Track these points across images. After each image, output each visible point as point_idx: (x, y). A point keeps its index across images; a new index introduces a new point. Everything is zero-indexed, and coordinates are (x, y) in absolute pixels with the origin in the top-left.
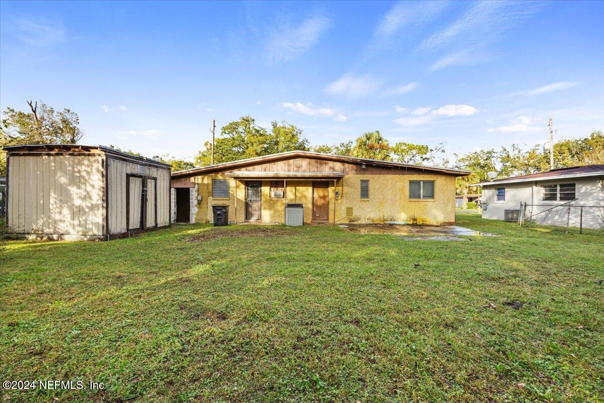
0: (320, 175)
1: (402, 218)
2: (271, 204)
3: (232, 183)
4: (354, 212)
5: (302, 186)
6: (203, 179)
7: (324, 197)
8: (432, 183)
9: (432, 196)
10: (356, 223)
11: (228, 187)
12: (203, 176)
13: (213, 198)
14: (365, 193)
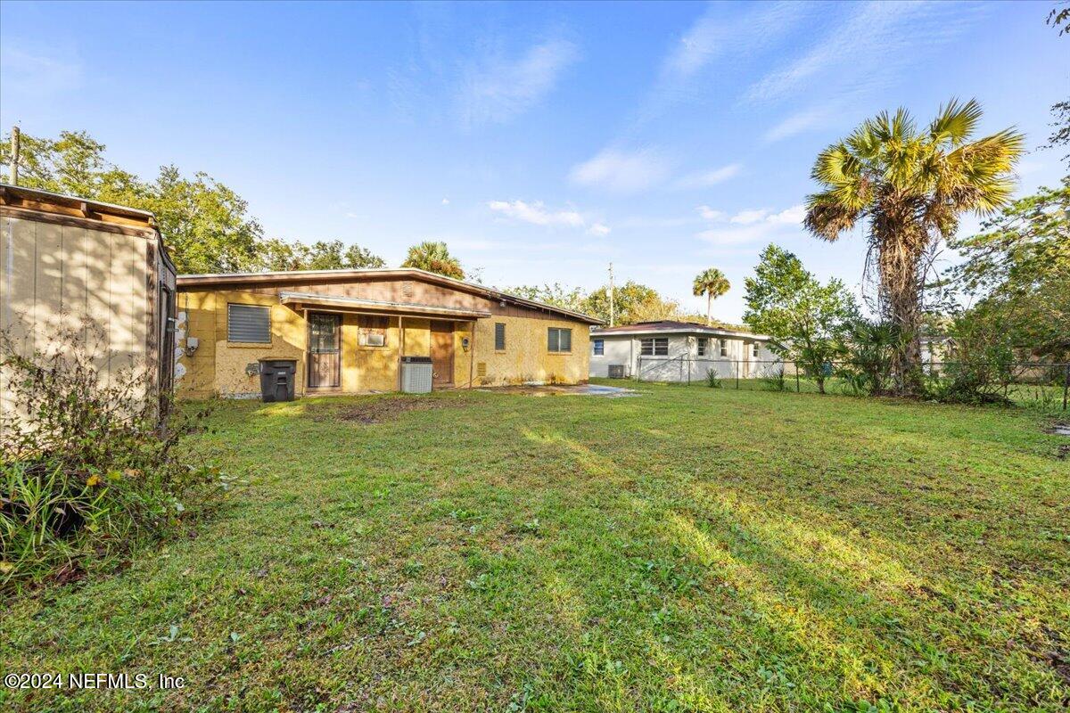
0: (441, 311)
1: (541, 377)
2: (361, 356)
3: (279, 313)
4: (487, 369)
5: (416, 328)
6: (202, 301)
7: (446, 346)
8: (568, 332)
9: (568, 348)
10: (489, 385)
11: (268, 323)
12: (202, 294)
13: (230, 344)
14: (500, 343)
